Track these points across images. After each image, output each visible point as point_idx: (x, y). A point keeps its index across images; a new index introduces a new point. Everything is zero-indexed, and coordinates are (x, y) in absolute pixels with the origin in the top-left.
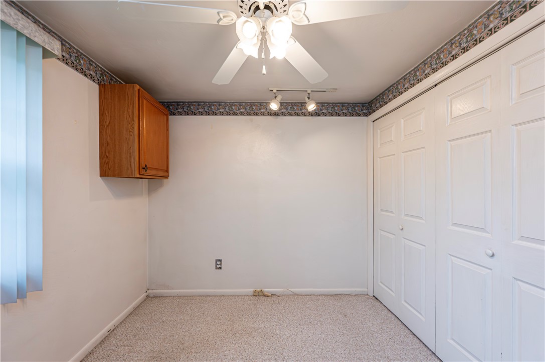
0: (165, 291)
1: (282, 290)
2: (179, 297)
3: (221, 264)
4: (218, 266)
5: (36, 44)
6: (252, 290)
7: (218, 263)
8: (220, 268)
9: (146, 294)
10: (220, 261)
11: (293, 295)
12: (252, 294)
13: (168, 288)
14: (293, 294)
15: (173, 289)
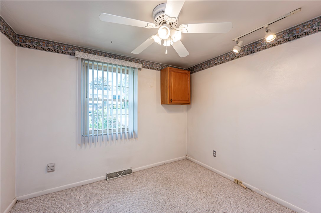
0: (192, 159)
1: (257, 189)
2: (196, 164)
3: (215, 154)
4: (214, 155)
5: (136, 68)
6: (234, 178)
7: (214, 153)
8: (215, 156)
9: (186, 157)
10: (215, 152)
11: (267, 198)
12: (234, 181)
13: (193, 158)
14: (267, 196)
15: (195, 159)
